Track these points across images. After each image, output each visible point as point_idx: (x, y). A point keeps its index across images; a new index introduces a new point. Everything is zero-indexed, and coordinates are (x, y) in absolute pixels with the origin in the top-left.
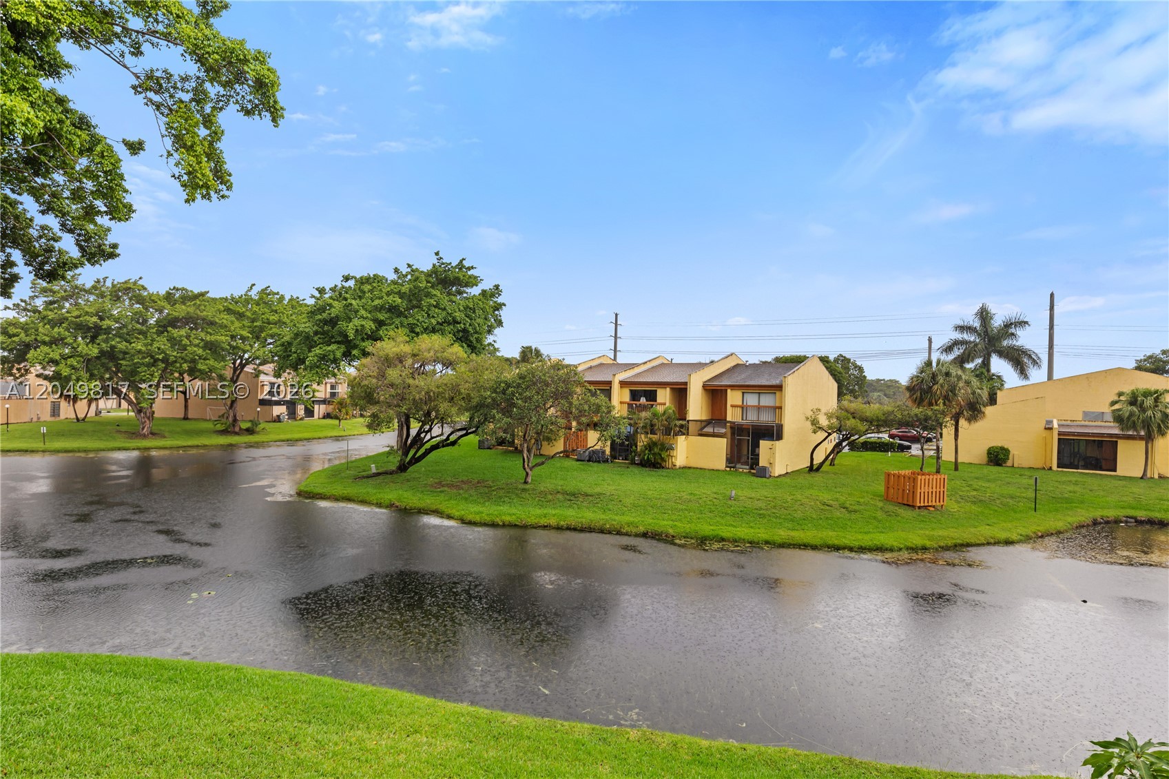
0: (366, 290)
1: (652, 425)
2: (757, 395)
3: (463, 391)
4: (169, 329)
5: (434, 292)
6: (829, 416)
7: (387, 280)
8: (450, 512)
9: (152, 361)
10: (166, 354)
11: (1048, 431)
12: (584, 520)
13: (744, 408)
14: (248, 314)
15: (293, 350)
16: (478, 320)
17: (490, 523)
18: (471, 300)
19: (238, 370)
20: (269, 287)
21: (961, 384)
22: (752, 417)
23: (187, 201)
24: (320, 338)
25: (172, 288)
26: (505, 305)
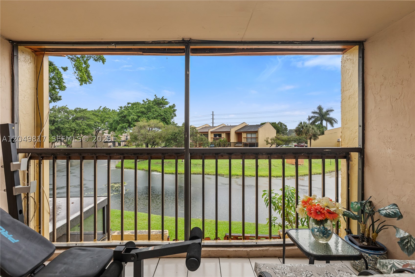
0: (134, 107)
1: (220, 144)
2: (251, 134)
3: (163, 135)
4: (76, 120)
5: (155, 107)
6: (271, 140)
7: (141, 104)
8: (160, 170)
9: (71, 130)
10: (75, 128)
11: (338, 142)
12: (198, 171)
13: (247, 138)
14: (100, 115)
15: (113, 125)
16: (168, 115)
17: (171, 173)
18: (166, 109)
19: (97, 132)
20: (106, 107)
21: (311, 129)
22: (249, 141)
23: (80, 85)
24: (121, 122)
25: (76, 108)
26: (176, 110)
